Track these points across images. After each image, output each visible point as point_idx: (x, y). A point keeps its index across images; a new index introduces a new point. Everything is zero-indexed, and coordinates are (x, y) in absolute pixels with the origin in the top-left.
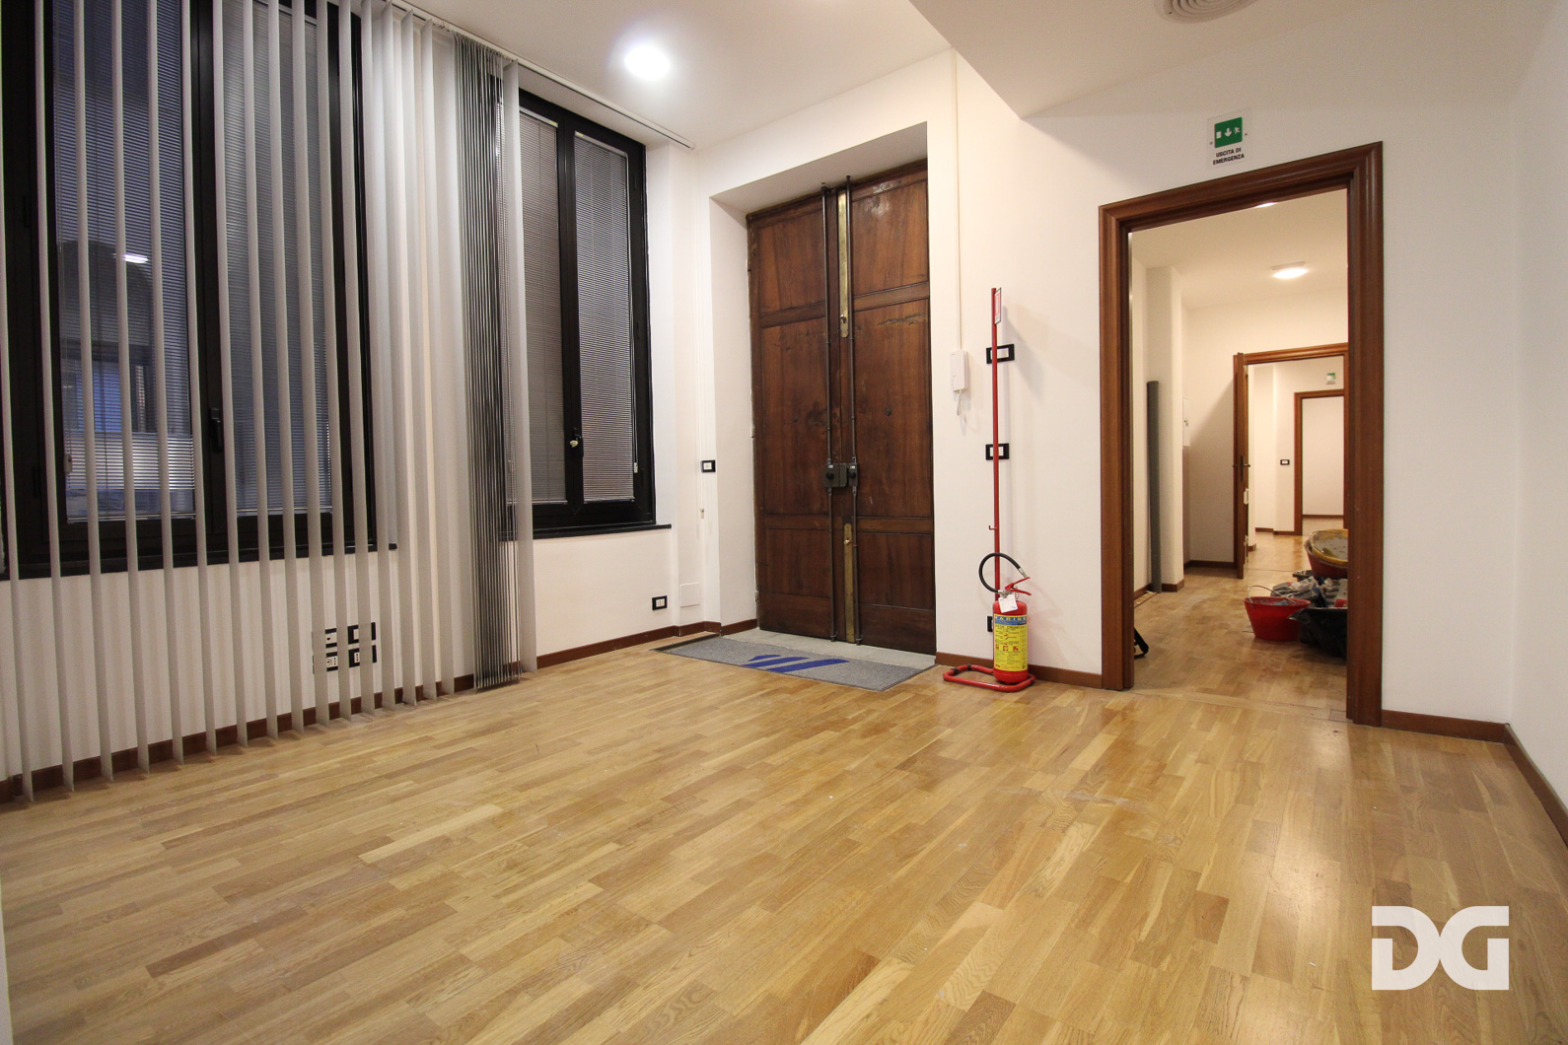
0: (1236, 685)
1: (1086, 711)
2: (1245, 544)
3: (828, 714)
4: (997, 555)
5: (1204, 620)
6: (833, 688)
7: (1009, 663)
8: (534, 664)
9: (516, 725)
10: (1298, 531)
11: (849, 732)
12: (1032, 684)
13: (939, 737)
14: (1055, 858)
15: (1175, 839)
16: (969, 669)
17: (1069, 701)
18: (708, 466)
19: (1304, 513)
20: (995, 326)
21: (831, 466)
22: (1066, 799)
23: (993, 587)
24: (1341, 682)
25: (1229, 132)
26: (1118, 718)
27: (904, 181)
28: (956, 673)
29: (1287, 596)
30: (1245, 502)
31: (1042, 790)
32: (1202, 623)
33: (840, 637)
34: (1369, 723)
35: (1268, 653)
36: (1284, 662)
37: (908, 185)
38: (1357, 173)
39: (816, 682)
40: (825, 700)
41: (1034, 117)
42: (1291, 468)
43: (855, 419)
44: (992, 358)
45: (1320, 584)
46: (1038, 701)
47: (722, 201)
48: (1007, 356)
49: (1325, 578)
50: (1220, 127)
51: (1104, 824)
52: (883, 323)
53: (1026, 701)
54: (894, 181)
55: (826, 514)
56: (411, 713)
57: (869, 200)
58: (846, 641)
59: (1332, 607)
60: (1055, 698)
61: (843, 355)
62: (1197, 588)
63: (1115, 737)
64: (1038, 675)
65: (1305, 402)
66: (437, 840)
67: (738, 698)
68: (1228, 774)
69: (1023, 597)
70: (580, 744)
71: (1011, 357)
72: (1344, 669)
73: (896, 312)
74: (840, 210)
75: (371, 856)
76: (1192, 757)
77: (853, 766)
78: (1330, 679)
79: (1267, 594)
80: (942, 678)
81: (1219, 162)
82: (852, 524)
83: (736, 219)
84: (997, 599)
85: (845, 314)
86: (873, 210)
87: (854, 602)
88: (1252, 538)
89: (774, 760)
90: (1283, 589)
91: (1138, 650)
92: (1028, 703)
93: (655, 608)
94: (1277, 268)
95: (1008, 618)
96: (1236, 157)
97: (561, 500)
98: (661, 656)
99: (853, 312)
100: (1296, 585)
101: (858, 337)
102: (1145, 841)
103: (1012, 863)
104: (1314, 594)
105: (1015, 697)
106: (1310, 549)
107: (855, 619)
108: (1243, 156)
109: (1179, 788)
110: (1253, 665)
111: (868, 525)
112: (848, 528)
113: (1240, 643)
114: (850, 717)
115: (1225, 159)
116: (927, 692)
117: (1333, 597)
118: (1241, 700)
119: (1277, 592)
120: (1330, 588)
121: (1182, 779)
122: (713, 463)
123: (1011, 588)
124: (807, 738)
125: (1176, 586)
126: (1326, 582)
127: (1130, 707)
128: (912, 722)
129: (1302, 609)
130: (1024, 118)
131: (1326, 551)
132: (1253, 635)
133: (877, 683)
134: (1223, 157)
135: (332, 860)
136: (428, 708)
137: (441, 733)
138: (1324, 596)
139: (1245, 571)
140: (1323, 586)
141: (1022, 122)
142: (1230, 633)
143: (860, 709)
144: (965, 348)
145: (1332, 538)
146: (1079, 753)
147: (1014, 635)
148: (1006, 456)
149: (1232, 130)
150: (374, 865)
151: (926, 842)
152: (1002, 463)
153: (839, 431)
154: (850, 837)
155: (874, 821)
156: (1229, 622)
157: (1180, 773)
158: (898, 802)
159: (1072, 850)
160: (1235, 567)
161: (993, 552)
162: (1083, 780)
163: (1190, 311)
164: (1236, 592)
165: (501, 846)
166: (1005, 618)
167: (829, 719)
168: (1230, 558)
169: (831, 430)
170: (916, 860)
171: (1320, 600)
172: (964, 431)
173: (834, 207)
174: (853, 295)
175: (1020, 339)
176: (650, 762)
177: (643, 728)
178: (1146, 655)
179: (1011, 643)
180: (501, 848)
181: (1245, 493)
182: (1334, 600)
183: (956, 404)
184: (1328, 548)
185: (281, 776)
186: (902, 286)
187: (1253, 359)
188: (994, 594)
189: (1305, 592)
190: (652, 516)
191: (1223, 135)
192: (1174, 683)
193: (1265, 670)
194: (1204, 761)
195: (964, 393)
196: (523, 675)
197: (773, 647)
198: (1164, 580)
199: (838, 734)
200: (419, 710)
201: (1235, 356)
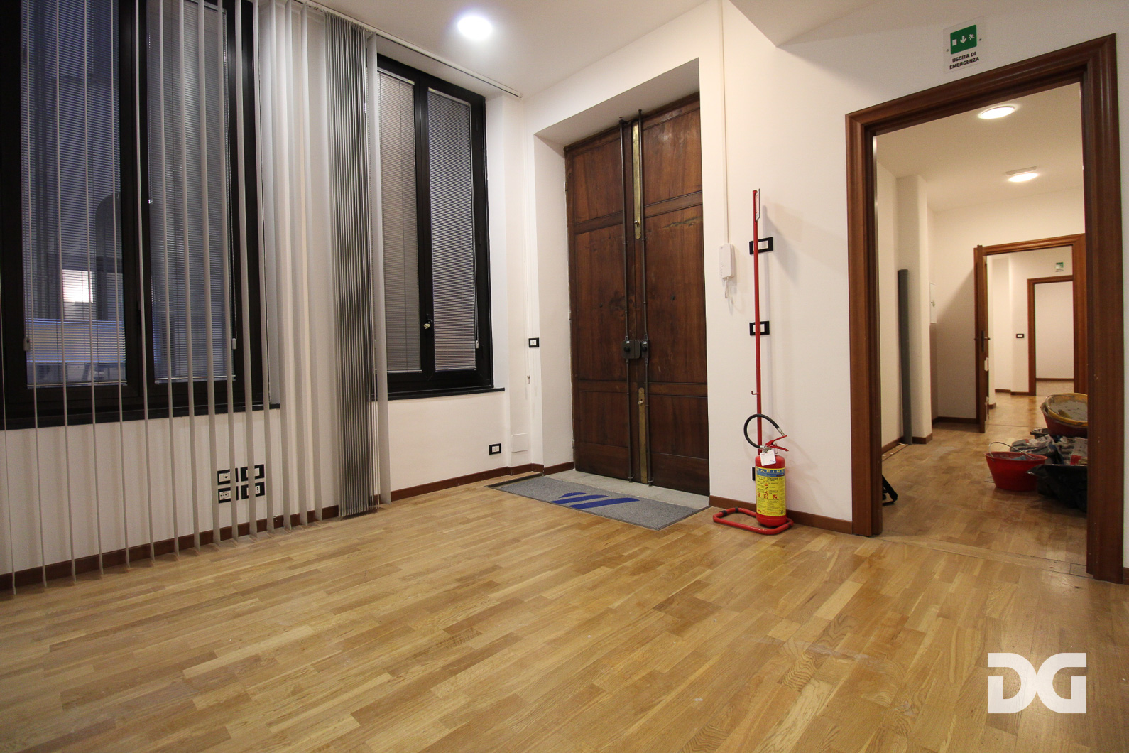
0: (977, 535)
1: (836, 557)
2: (986, 404)
3: (608, 550)
4: (759, 416)
5: (949, 470)
6: (619, 525)
7: (769, 509)
8: (389, 498)
9: (358, 550)
10: (1032, 392)
11: (622, 569)
12: (789, 527)
13: (698, 578)
14: (788, 723)
15: (913, 706)
16: (737, 512)
17: (822, 545)
18: (534, 343)
19: (1038, 376)
20: (756, 222)
21: (628, 342)
22: (806, 652)
23: (756, 443)
24: (1081, 535)
25: (964, 39)
26: (865, 566)
27: (684, 110)
28: (725, 514)
29: (1025, 452)
30: (986, 369)
31: (785, 640)
32: (948, 472)
33: (636, 479)
34: (1110, 580)
35: (1009, 503)
36: (1023, 512)
37: (688, 113)
38: (1090, 65)
39: (605, 519)
40: (609, 536)
41: (787, 44)
42: (1026, 341)
43: (647, 304)
44: (754, 250)
45: (1056, 441)
46: (792, 544)
47: (543, 137)
48: (767, 247)
49: (1061, 437)
50: (955, 36)
51: (841, 683)
52: (668, 226)
53: (782, 544)
54: (676, 111)
55: (624, 380)
56: (287, 536)
57: (656, 128)
58: (640, 482)
59: (1068, 463)
60: (808, 542)
61: (637, 254)
62: (944, 441)
63: (861, 585)
64: (795, 520)
65: (1037, 286)
66: (247, 659)
67: (539, 532)
68: (969, 631)
69: (781, 453)
70: (401, 570)
71: (771, 248)
72: (1083, 521)
73: (678, 216)
74: (634, 138)
75: (191, 672)
76: (934, 610)
77: (616, 604)
78: (1070, 531)
79: (1006, 449)
80: (712, 520)
81: (954, 66)
82: (644, 388)
83: (557, 152)
84: (759, 454)
85: (638, 220)
86: (659, 136)
87: (647, 451)
88: (992, 398)
89: (550, 594)
90: (1021, 445)
91: (889, 499)
92: (784, 547)
93: (491, 453)
94: (1011, 173)
95: (768, 470)
96: (971, 61)
97: (417, 369)
98: (492, 492)
99: (644, 218)
100: (1034, 442)
101: (648, 238)
102: (880, 707)
103: (745, 724)
104: (1050, 450)
105: (771, 540)
106: (1046, 410)
107: (647, 466)
108: (978, 59)
109: (920, 645)
110: (994, 514)
111: (657, 389)
112: (641, 392)
113: (983, 493)
114: (625, 554)
115: (961, 64)
116: (698, 533)
117: (1068, 453)
118: (983, 550)
119: (1016, 448)
120: (1065, 445)
121: (923, 634)
122: (537, 340)
123: (771, 445)
124: (584, 573)
125: (925, 439)
126: (1061, 439)
127: (878, 555)
128: (677, 561)
129: (1041, 465)
130: (779, 46)
131: (1061, 413)
132: (994, 485)
133: (657, 521)
134: (959, 62)
135: (160, 673)
136: (301, 532)
137: (297, 556)
138: (1059, 452)
139: (986, 427)
140: (1058, 443)
141: (778, 49)
142: (972, 483)
143: (636, 546)
144: (732, 243)
145: (1066, 401)
146: (825, 601)
147: (773, 485)
148: (767, 332)
149: (967, 37)
150: (189, 681)
151: (665, 694)
152: (763, 339)
153: (634, 313)
154: (595, 683)
155: (621, 665)
156: (972, 473)
157: (921, 628)
158: (648, 646)
159: (805, 713)
160: (977, 422)
161: (756, 413)
162: (825, 632)
163: (935, 213)
164: (978, 445)
165: (295, 670)
166: (765, 471)
167: (608, 555)
168: (973, 416)
169: (628, 313)
170: (651, 713)
171: (1056, 456)
172: (731, 312)
173: (629, 137)
174: (644, 205)
175: (777, 232)
176: (449, 590)
177: (454, 557)
178: (896, 502)
179: (771, 492)
180: (295, 672)
181: (986, 362)
182: (1070, 456)
183: (723, 290)
184: (1064, 410)
185: (167, 588)
186: (683, 196)
187: (991, 250)
188: (757, 449)
189: (1041, 448)
190: (491, 382)
191: (958, 42)
192: (920, 530)
193: (1005, 520)
194: (946, 615)
195: (731, 279)
196: (379, 506)
197: (581, 486)
198: (915, 434)
199: (612, 570)
200: (293, 534)
201: (975, 249)
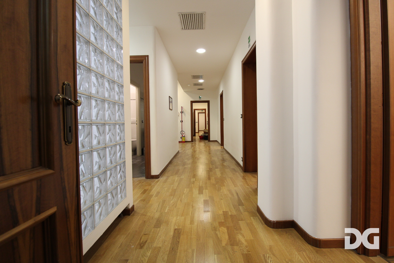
90: (202, 135)
123: (183, 134)
131: (205, 131)
189: (204, 135)
